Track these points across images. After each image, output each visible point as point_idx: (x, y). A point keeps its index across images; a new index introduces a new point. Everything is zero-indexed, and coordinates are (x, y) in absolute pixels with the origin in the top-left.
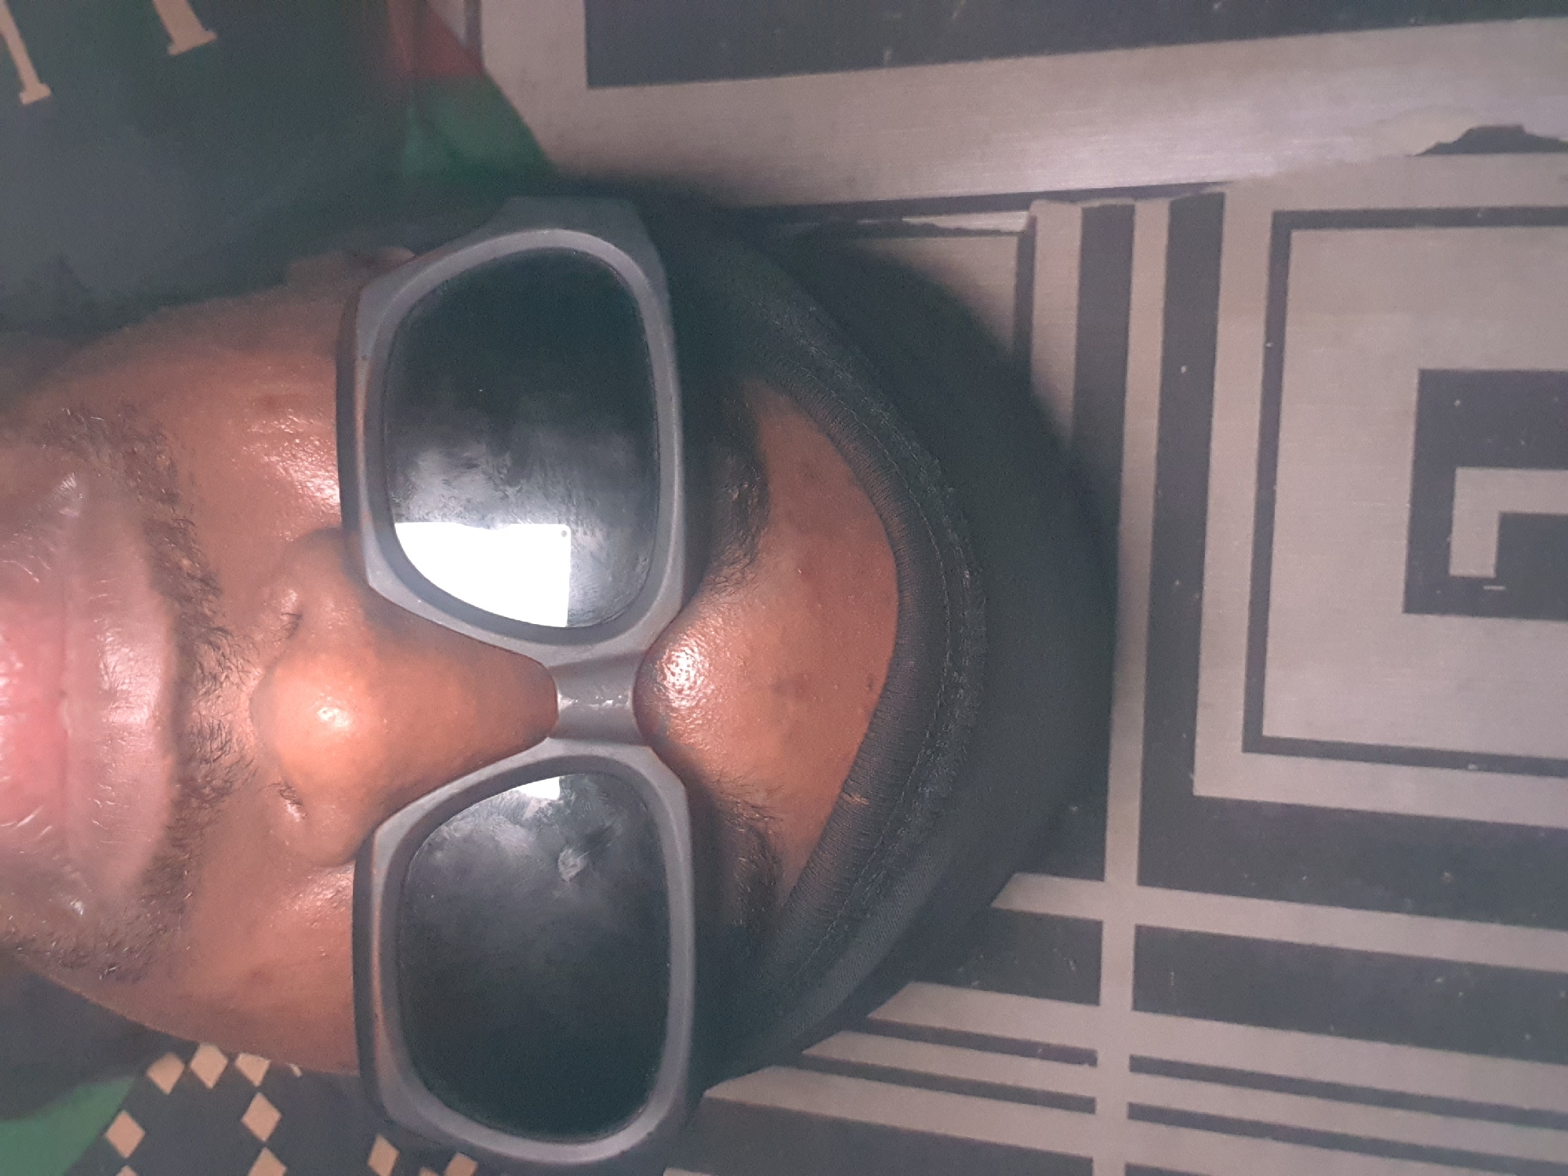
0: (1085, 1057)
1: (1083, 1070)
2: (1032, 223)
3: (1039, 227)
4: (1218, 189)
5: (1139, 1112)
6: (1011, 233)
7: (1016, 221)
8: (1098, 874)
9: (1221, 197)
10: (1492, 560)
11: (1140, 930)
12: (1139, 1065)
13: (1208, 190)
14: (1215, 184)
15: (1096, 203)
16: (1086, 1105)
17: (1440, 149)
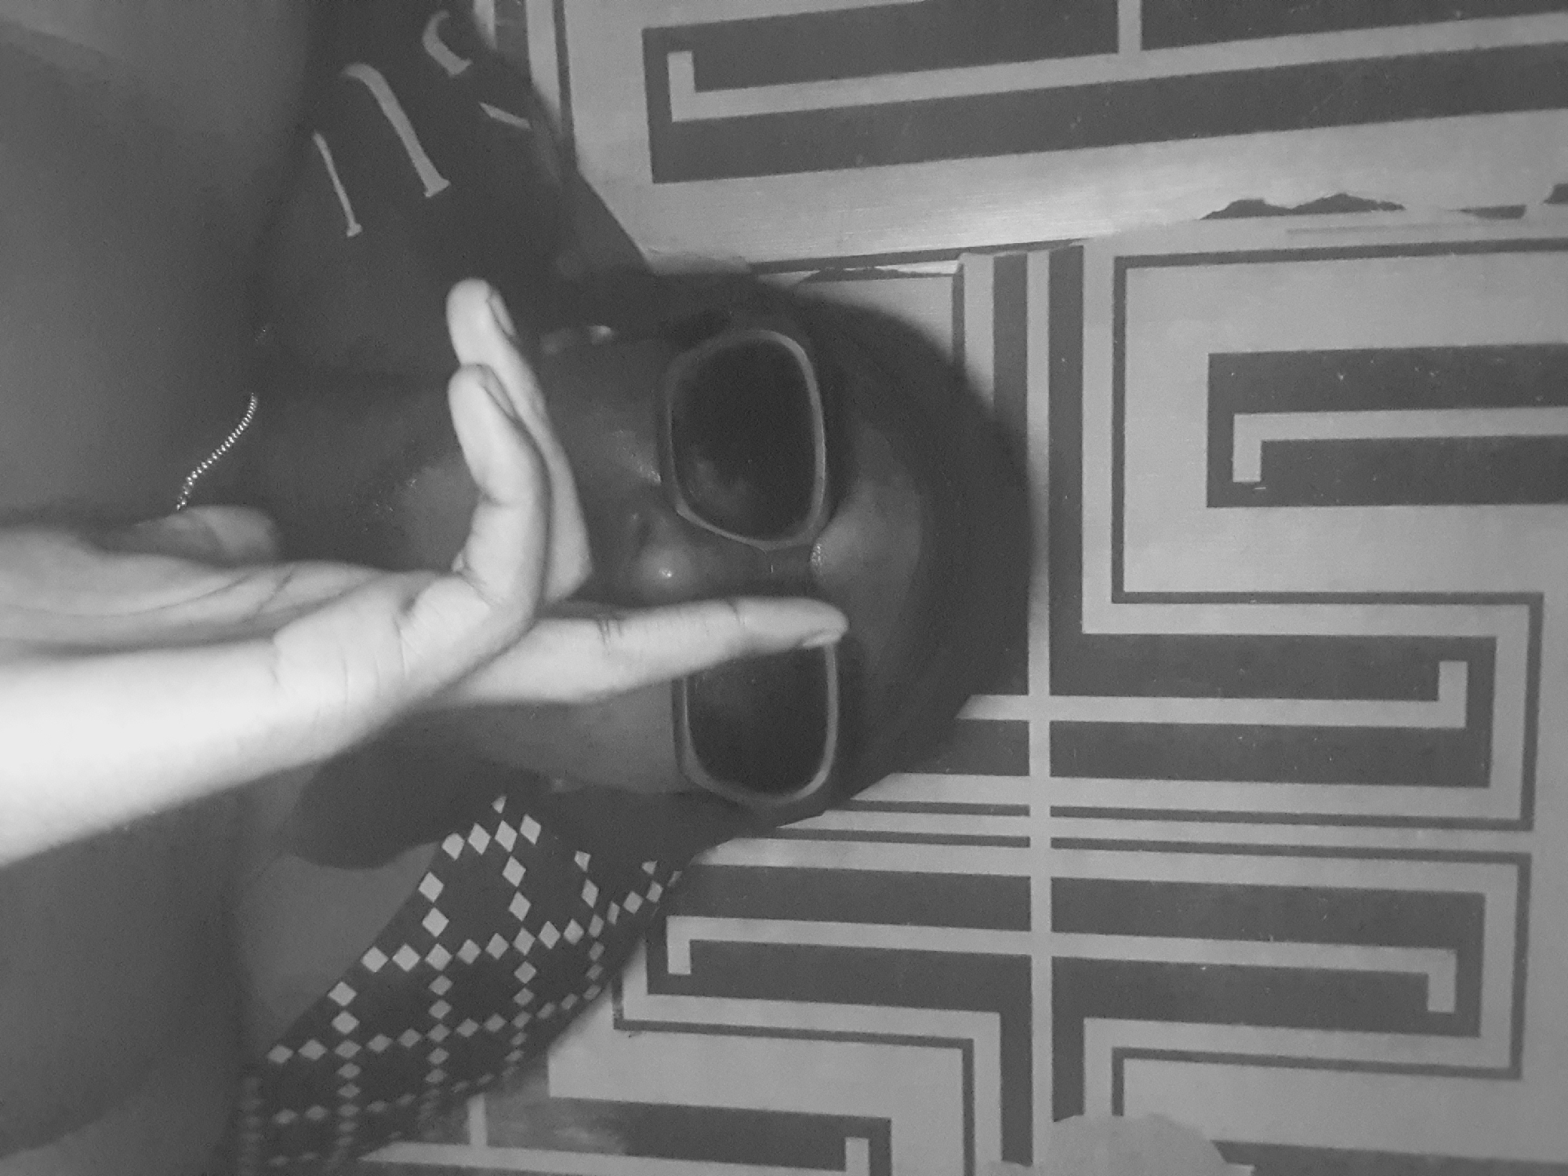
0: (1023, 811)
1: (1022, 819)
2: (961, 268)
3: (966, 269)
4: (1080, 244)
5: (1057, 843)
6: (946, 275)
7: (951, 267)
8: (1024, 690)
9: (1080, 250)
10: (1258, 472)
11: (1054, 725)
12: (1057, 812)
13: (1073, 244)
14: (1078, 240)
15: (1002, 254)
16: (1024, 843)
17: (1215, 215)
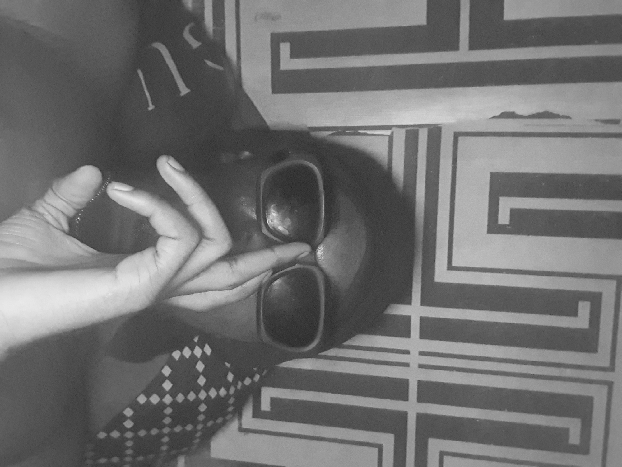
0: (407, 352)
1: (406, 355)
3: (394, 133)
5: (421, 366)
6: (386, 136)
7: (388, 132)
8: (410, 303)
9: (440, 128)
10: (508, 220)
11: (421, 318)
12: (421, 353)
13: (437, 126)
14: (440, 124)
15: (409, 128)
16: (407, 365)
17: (494, 117)
